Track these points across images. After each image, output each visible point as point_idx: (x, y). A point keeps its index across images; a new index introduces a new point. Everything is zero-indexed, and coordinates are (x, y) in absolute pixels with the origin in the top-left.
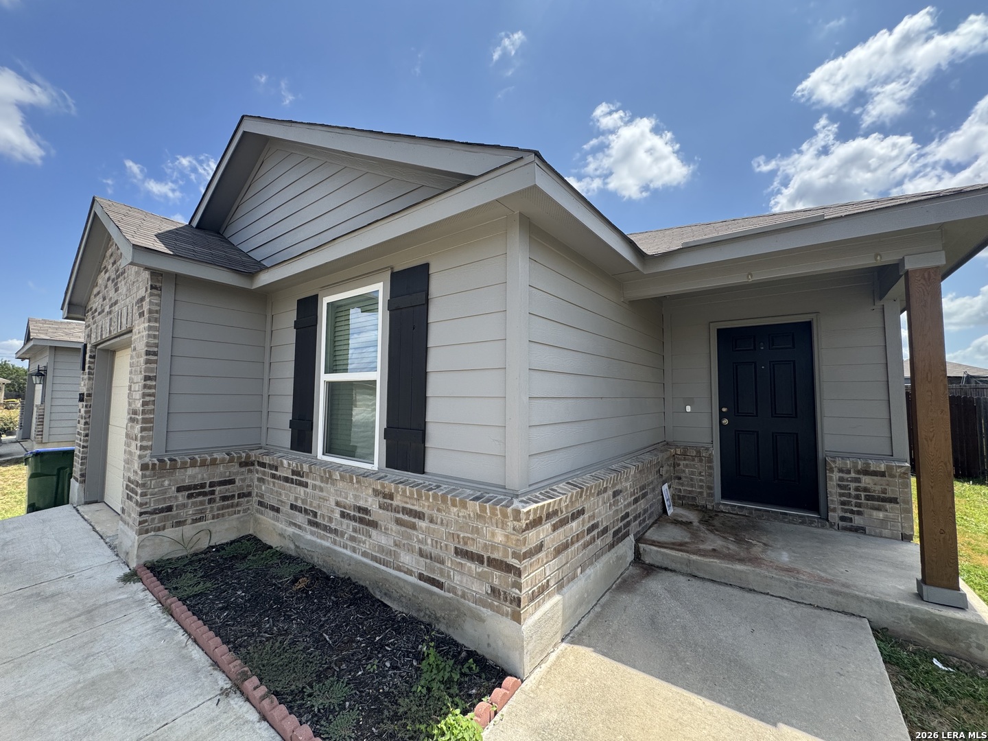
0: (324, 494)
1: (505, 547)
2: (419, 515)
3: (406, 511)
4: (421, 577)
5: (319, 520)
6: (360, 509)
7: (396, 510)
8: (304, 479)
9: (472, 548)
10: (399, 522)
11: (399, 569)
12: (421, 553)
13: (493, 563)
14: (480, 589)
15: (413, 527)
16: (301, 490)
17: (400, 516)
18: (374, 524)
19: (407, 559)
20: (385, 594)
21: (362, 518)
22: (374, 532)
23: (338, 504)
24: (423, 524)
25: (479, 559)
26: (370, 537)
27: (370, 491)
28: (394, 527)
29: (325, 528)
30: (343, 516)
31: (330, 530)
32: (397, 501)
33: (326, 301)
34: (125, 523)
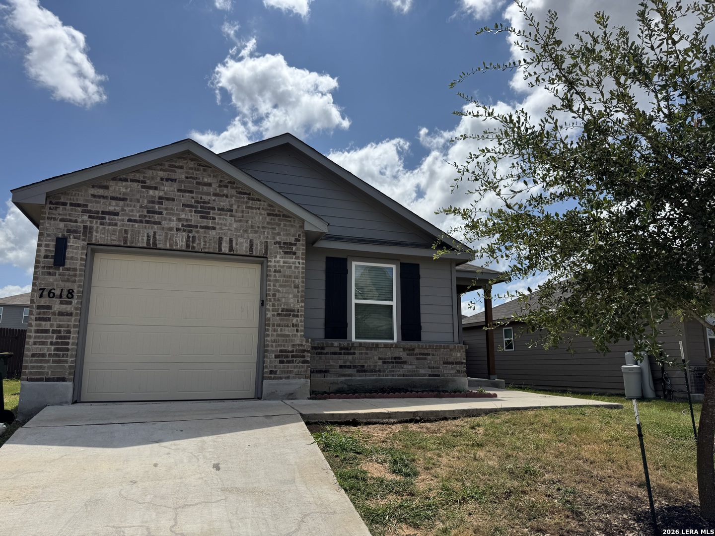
0: (369, 356)
1: (461, 357)
2: (428, 354)
3: (420, 354)
4: (430, 376)
5: (366, 368)
6: (395, 358)
7: (417, 354)
8: (352, 351)
9: (449, 360)
10: (417, 359)
11: (419, 376)
12: (429, 368)
14: (453, 372)
15: (425, 359)
16: (350, 357)
17: (419, 356)
18: (405, 362)
19: (422, 371)
20: (414, 387)
21: (398, 361)
22: (405, 366)
23: (380, 358)
24: (430, 357)
25: (452, 363)
26: (402, 368)
27: (401, 350)
28: (416, 361)
29: (372, 371)
30: (384, 363)
31: (376, 371)
32: (417, 351)
33: (354, 264)
34: (281, 378)
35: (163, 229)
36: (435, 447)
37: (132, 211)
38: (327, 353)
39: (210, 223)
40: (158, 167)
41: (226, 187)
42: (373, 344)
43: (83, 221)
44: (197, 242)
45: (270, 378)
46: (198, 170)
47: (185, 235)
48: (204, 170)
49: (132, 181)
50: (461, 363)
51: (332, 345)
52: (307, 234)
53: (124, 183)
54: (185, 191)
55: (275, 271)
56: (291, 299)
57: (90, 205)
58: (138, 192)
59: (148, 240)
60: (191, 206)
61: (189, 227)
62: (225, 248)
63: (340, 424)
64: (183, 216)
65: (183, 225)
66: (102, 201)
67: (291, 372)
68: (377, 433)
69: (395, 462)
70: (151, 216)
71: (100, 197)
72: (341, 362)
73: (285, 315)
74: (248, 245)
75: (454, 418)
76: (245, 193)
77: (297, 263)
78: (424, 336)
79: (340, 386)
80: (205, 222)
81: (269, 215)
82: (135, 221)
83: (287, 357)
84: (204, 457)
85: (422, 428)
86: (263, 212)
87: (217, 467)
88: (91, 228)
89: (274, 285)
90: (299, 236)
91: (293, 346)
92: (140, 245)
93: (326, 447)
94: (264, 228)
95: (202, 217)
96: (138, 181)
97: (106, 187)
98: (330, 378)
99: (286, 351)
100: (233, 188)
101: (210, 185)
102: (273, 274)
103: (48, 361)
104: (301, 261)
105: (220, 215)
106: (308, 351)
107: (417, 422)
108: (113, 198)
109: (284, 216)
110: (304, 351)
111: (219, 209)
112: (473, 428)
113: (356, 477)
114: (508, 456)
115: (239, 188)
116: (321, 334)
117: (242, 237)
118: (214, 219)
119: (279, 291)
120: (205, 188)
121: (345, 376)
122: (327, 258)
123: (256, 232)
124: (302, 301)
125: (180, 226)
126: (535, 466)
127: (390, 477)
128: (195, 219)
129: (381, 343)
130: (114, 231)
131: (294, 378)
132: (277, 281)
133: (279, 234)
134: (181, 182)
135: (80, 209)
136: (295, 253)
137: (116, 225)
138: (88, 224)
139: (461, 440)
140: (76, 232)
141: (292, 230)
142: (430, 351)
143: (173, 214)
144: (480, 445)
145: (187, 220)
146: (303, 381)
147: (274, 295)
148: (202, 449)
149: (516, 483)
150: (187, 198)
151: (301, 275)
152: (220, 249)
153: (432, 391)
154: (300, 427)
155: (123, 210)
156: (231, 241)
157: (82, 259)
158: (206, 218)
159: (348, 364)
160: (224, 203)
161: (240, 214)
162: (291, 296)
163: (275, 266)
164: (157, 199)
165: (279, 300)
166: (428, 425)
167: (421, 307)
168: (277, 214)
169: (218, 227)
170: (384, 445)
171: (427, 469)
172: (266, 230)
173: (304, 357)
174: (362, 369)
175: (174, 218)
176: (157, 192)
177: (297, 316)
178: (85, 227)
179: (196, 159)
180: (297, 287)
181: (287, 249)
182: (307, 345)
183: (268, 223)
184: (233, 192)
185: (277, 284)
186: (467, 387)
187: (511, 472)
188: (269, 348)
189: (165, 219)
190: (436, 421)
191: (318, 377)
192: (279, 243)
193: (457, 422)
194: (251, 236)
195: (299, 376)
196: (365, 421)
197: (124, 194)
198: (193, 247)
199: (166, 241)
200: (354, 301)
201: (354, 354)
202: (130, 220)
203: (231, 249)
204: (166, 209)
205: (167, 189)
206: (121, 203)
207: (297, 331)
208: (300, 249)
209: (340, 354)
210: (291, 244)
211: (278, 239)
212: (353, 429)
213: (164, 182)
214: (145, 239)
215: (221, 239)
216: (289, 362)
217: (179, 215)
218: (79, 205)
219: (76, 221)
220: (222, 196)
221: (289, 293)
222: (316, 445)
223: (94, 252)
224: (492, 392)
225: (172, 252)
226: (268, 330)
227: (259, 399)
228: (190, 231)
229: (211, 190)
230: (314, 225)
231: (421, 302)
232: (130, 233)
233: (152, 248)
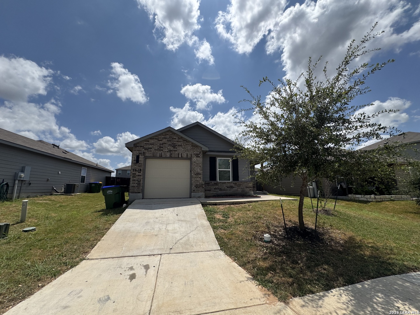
0: (223, 186)
1: (251, 185)
2: (241, 185)
3: (238, 185)
4: (241, 191)
5: (222, 189)
6: (231, 186)
9: (247, 186)
12: (241, 189)
13: (250, 187)
14: (249, 190)
15: (240, 186)
16: (217, 186)
18: (234, 187)
19: (239, 190)
20: (236, 195)
21: (232, 187)
22: (234, 188)
23: (226, 186)
27: (233, 184)
28: (237, 187)
29: (224, 190)
30: (227, 187)
31: (225, 190)
32: (237, 184)
33: (218, 158)
34: (196, 192)
35: (164, 152)
36: (236, 211)
37: (155, 147)
38: (210, 185)
39: (176, 149)
40: (162, 135)
41: (180, 139)
42: (224, 182)
43: (143, 151)
44: (172, 155)
45: (193, 192)
46: (172, 135)
47: (169, 153)
48: (174, 135)
49: (155, 139)
50: (251, 187)
51: (212, 183)
52: (203, 151)
53: (153, 140)
54: (169, 141)
55: (194, 162)
56: (199, 170)
57: (145, 146)
58: (157, 142)
59: (160, 155)
60: (171, 145)
61: (170, 151)
62: (180, 156)
63: (211, 205)
64: (169, 148)
65: (169, 150)
66: (148, 145)
67: (199, 191)
68: (221, 207)
69: (224, 215)
70: (160, 148)
71: (147, 144)
72: (214, 188)
73: (197, 175)
74: (186, 155)
75: (245, 203)
76: (185, 140)
77: (200, 160)
78: (240, 179)
79: (214, 194)
80: (175, 149)
81: (192, 146)
82: (156, 150)
83: (198, 186)
84: (174, 212)
85: (235, 206)
86: (190, 145)
87: (177, 215)
88: (145, 152)
89: (194, 166)
90: (201, 152)
91: (200, 183)
92: (158, 156)
93: (206, 211)
94: (190, 150)
95: (173, 148)
96: (157, 139)
97: (149, 141)
98: (211, 192)
99: (197, 185)
100: (182, 139)
101: (176, 139)
102: (193, 163)
103: (135, 188)
104: (201, 159)
105: (178, 147)
106: (204, 185)
107: (233, 204)
108: (150, 144)
109: (196, 146)
110: (203, 185)
111: (178, 145)
112: (249, 206)
113: (212, 218)
114: (256, 213)
115: (183, 139)
116: (209, 179)
117: (184, 153)
118: (177, 148)
119: (195, 168)
120: (174, 140)
121: (216, 191)
122: (210, 157)
123: (188, 151)
124: (202, 171)
125: (168, 151)
126: (262, 216)
127: (221, 218)
128: (172, 148)
129: (226, 182)
130: (151, 153)
131: (200, 192)
132: (194, 165)
133: (195, 151)
134: (168, 138)
135: (142, 147)
136: (199, 157)
137: (151, 151)
138: (144, 151)
139: (244, 209)
140: (141, 154)
141: (199, 150)
142: (241, 184)
143: (166, 148)
144: (249, 211)
145: (170, 149)
146: (203, 193)
147: (194, 169)
148: (174, 211)
149: (255, 220)
150: (170, 143)
151: (201, 163)
152: (179, 157)
153: (241, 196)
154: (200, 206)
155: (153, 147)
156: (182, 154)
157: (143, 161)
158: (175, 148)
159: (217, 188)
160: (180, 144)
161: (184, 146)
162: (199, 169)
163: (194, 161)
164: (162, 144)
165: (195, 170)
166: (237, 205)
167: (239, 170)
168: (194, 146)
169: (178, 150)
170: (222, 210)
171: (232, 216)
172: (191, 151)
173: (203, 186)
174: (221, 190)
175: (166, 149)
176: (162, 142)
177: (200, 175)
178: (144, 152)
179: (171, 132)
180: (200, 166)
181: (197, 156)
182: (204, 183)
183: (192, 149)
184: (182, 140)
185: (195, 166)
186: (253, 195)
187: (255, 217)
188: (193, 184)
189: (164, 149)
190: (239, 204)
191: (208, 192)
192: (195, 154)
193: (245, 204)
194: (187, 152)
195: (201, 192)
196: (218, 204)
197: (153, 143)
198: (172, 156)
199: (164, 155)
200: (218, 170)
201: (218, 185)
202: (155, 150)
203: (181, 157)
204: (164, 146)
205: (164, 141)
206: (153, 145)
207: (201, 179)
208: (201, 155)
209: (214, 185)
210: (198, 154)
211: (194, 153)
212: (215, 206)
213: (164, 139)
214: (159, 154)
215: (179, 154)
216: (198, 188)
217: (168, 148)
218: (142, 146)
219: (141, 151)
220: (179, 142)
221: (198, 168)
222: (203, 210)
223: (146, 158)
224: (259, 196)
225: (166, 158)
226: (192, 179)
227: (191, 198)
228: (171, 152)
229: (176, 140)
230: (205, 149)
231: (239, 169)
232: (155, 153)
233: (161, 157)
